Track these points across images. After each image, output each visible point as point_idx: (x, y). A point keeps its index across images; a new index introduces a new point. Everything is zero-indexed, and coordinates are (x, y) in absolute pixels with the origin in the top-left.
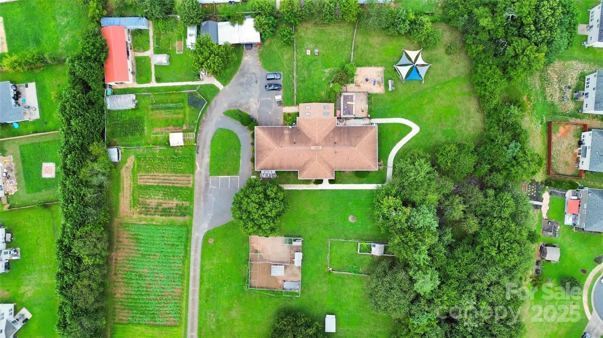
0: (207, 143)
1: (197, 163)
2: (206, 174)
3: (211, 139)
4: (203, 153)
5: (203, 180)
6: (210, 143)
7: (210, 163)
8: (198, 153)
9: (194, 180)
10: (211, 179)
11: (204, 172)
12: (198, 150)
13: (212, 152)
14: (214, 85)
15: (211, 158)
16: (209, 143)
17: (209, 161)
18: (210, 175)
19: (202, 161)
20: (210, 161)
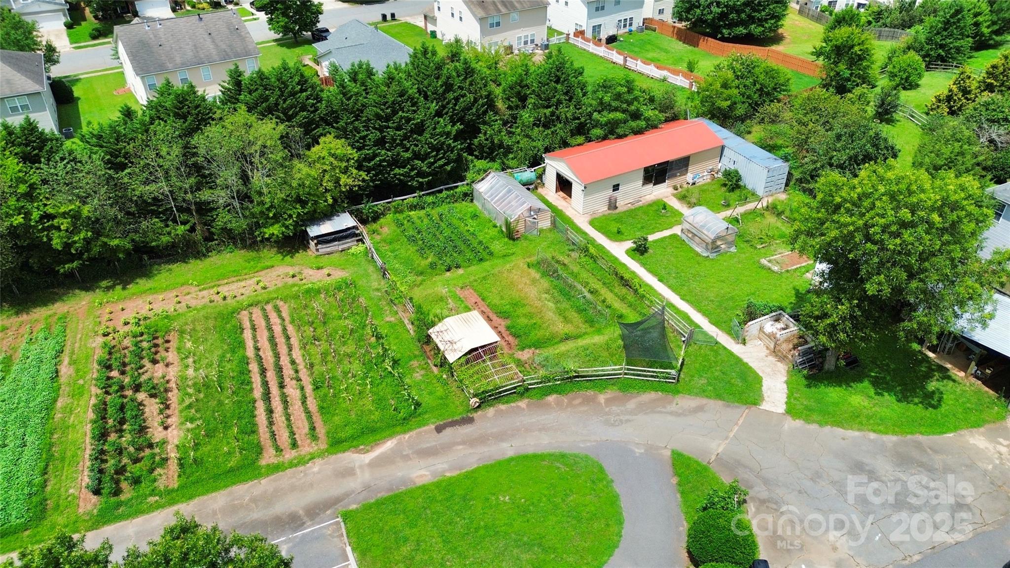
0: (505, 445)
1: (389, 445)
2: (347, 495)
3: (531, 451)
4: (446, 448)
5: (312, 496)
6: (510, 453)
7: (410, 493)
8: (439, 429)
9: (301, 462)
10: (328, 524)
11: (353, 484)
12: (453, 424)
13: (471, 476)
14: (758, 380)
15: (437, 485)
16: (508, 449)
17: (420, 482)
18: (346, 517)
19: (406, 458)
20: (424, 488)
